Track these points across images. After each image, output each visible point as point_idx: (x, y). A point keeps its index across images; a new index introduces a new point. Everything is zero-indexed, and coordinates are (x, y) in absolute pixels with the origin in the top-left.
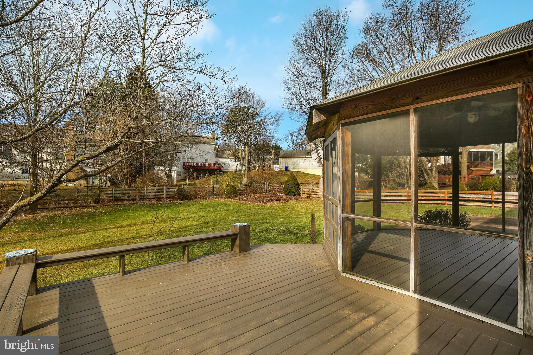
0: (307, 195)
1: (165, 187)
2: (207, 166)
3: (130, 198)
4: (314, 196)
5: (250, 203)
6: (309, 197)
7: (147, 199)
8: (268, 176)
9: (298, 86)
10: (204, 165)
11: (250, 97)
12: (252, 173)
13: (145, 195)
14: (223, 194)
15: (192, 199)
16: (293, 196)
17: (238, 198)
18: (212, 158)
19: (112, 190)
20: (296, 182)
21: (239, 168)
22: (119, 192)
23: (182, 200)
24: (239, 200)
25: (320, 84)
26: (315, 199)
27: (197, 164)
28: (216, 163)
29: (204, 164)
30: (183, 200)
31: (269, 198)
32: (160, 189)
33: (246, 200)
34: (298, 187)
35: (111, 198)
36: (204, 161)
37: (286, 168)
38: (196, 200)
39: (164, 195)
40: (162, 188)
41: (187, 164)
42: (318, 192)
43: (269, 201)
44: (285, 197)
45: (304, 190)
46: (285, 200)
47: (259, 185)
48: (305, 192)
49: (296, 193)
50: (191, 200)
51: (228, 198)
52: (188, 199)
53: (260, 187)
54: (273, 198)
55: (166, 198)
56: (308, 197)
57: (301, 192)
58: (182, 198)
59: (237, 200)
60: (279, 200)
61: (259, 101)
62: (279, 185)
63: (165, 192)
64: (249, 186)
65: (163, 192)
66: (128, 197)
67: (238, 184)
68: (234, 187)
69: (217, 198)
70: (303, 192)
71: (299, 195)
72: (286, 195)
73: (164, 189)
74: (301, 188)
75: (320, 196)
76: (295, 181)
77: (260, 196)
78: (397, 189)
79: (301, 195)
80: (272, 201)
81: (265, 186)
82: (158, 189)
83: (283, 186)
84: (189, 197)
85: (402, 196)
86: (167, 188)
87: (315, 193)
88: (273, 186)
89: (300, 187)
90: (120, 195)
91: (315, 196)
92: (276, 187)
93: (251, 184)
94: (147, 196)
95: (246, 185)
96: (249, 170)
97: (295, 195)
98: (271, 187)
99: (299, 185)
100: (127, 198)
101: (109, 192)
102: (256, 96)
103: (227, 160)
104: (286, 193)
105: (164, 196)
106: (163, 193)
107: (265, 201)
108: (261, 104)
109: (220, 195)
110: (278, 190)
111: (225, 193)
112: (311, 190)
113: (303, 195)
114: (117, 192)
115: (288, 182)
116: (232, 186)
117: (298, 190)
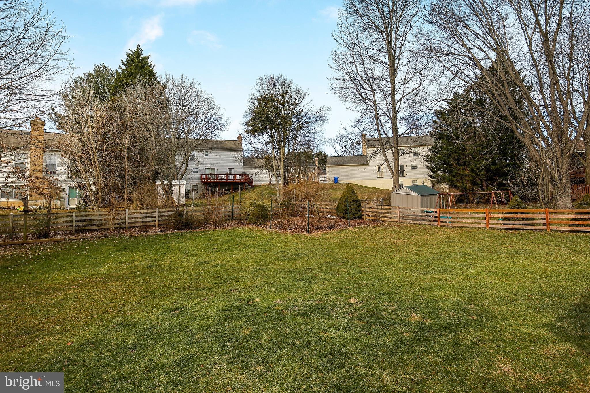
0: (373, 218)
1: (157, 209)
2: (231, 178)
3: (100, 228)
4: (384, 219)
5: (288, 232)
6: (377, 220)
7: (129, 227)
8: (313, 191)
9: (353, 61)
10: (227, 178)
11: (286, 85)
12: (290, 187)
13: (125, 222)
14: (246, 218)
15: (198, 228)
16: (353, 219)
17: (269, 223)
18: (238, 169)
19: (72, 216)
20: (356, 199)
21: (274, 181)
22: (83, 218)
23: (181, 229)
24: (270, 227)
25: (385, 58)
26: (386, 224)
27: (218, 176)
28: (243, 175)
29: (227, 175)
30: (183, 229)
31: (316, 224)
32: (149, 213)
33: (280, 227)
34: (359, 206)
35: (70, 229)
36: (228, 172)
37: (336, 179)
38: (203, 229)
39: (155, 221)
40: (152, 211)
41: (205, 176)
42: (391, 214)
43: (317, 229)
44: (340, 222)
45: (368, 210)
46: (342, 226)
47: (300, 203)
48: (370, 214)
49: (356, 215)
50: (195, 229)
51: (254, 224)
52: (190, 228)
53: (302, 206)
54: (322, 224)
55: (159, 225)
56: (375, 221)
57: (364, 213)
58: (182, 226)
59: (266, 227)
60: (331, 227)
61: (298, 92)
62: (329, 203)
63: (157, 217)
64: (285, 205)
65: (155, 217)
66: (98, 225)
67: (268, 203)
68: (263, 208)
69: (237, 225)
70: (367, 213)
71: (361, 217)
72: (342, 218)
73: (155, 212)
74: (363, 208)
75: (394, 220)
76: (354, 196)
77: (302, 221)
78: (526, 208)
79: (364, 217)
80: (320, 228)
81: (309, 204)
82: (147, 213)
83: (336, 204)
84: (192, 223)
85: (533, 219)
86: (160, 210)
87: (386, 215)
88: (322, 205)
89: (362, 206)
90: (85, 223)
91: (387, 219)
92: (327, 205)
93: (288, 203)
94: (129, 223)
95: (281, 204)
96: (286, 181)
97: (355, 218)
98: (319, 206)
99: (360, 203)
100: (97, 228)
101: (67, 219)
102: (293, 86)
103: (256, 171)
104: (342, 215)
105: (157, 223)
106: (153, 219)
107: (310, 229)
108: (301, 96)
109: (242, 220)
110: (330, 210)
111: (250, 217)
112: (379, 211)
113: (367, 217)
114: (80, 218)
115: (345, 198)
116: (259, 206)
117: (359, 211)
